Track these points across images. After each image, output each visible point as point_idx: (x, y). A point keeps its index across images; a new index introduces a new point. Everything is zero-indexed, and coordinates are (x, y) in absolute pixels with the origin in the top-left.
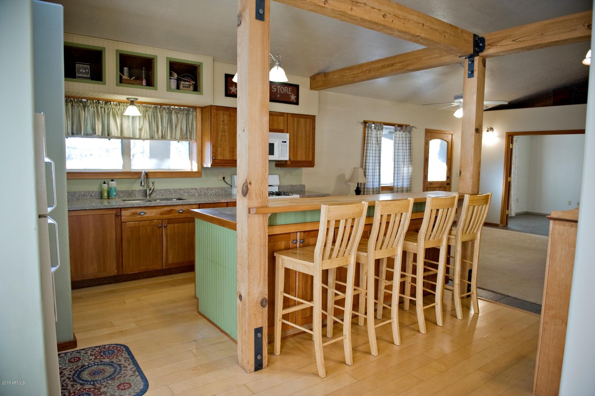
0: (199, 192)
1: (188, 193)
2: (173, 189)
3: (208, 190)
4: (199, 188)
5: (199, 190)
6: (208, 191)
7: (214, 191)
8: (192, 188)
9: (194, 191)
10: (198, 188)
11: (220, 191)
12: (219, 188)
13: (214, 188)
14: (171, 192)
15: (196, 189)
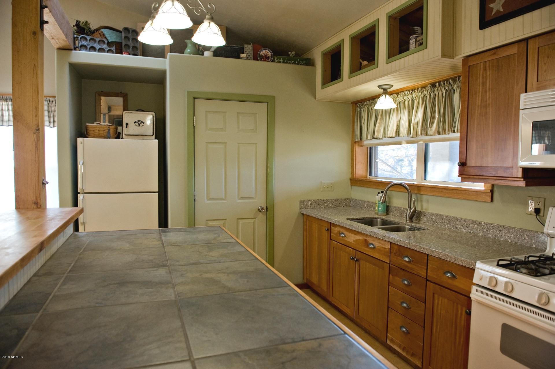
0: (485, 230)
1: (466, 228)
2: (447, 216)
3: (500, 231)
4: (484, 223)
5: (486, 226)
6: (501, 233)
7: (512, 235)
8: (473, 221)
9: (476, 226)
10: (482, 223)
11: (527, 238)
12: (523, 231)
13: (513, 228)
14: (444, 221)
15: (480, 224)
